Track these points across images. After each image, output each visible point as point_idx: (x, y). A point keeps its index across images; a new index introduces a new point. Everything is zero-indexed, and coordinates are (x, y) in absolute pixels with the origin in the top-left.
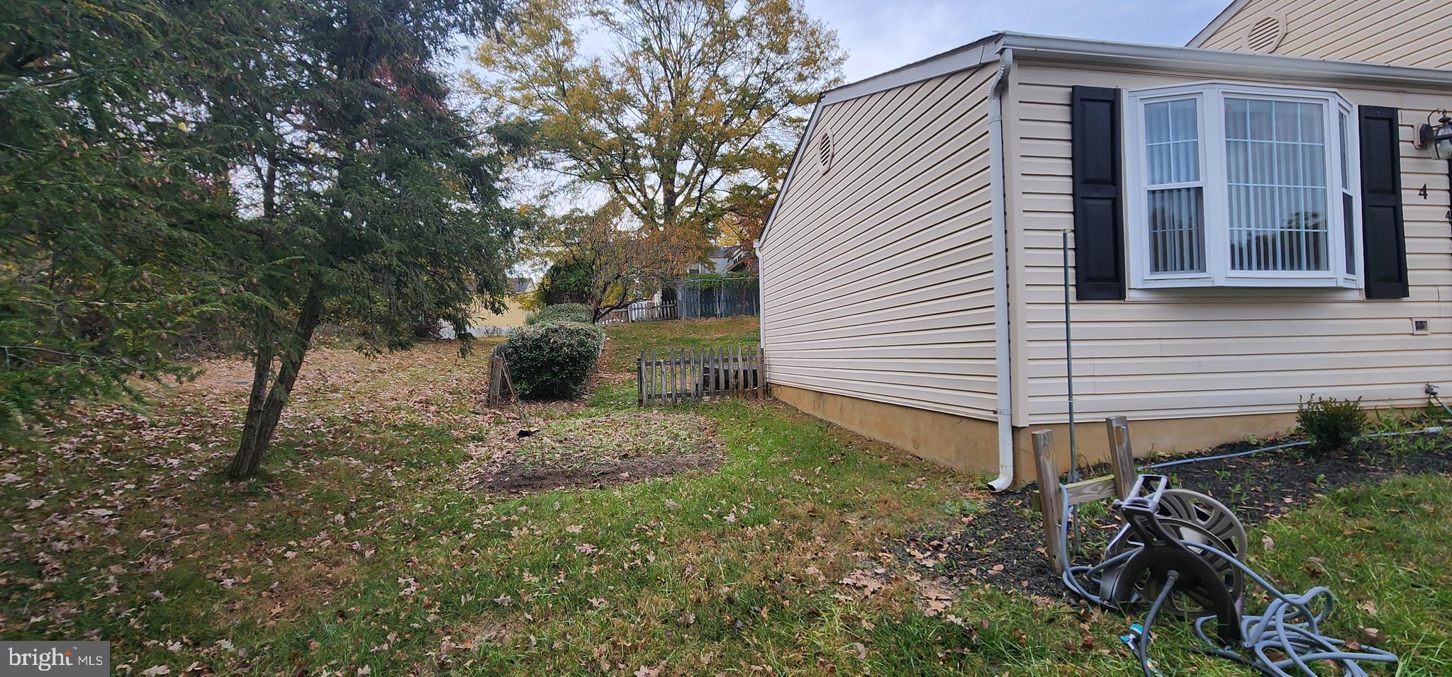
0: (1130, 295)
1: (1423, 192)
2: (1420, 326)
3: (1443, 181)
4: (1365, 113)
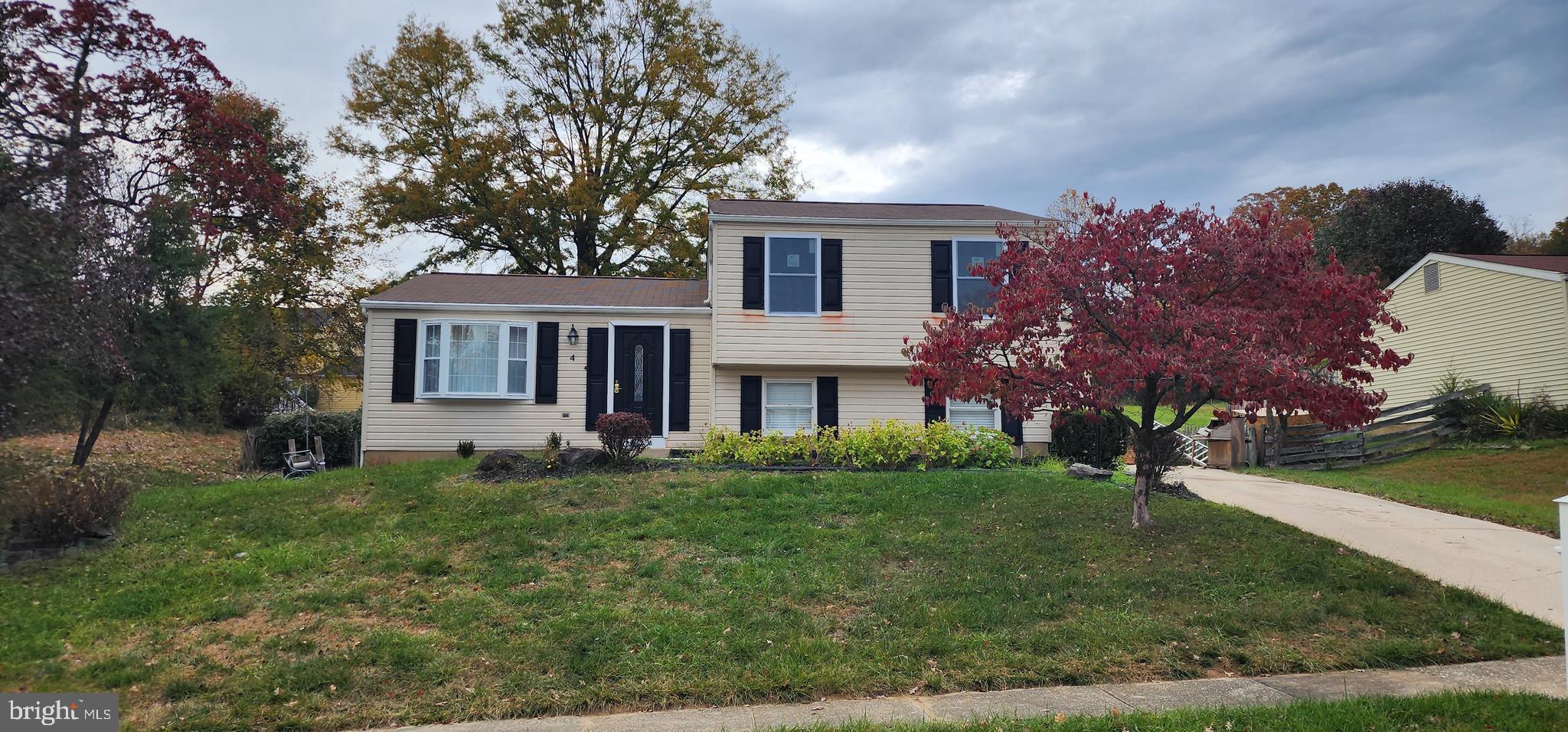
0: (416, 401)
1: (573, 358)
2: (566, 415)
3: (585, 354)
4: (541, 325)
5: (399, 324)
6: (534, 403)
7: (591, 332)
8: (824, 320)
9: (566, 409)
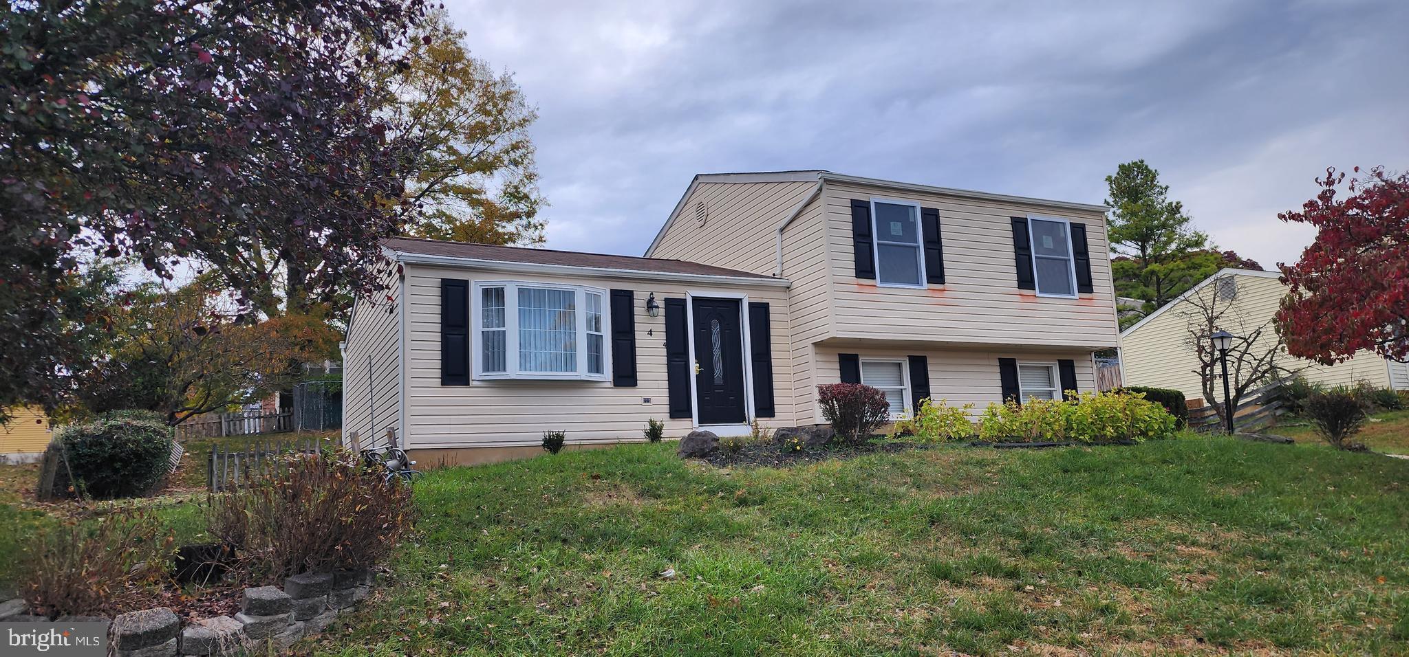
0: (472, 383)
1: (650, 333)
2: (647, 400)
3: (663, 327)
4: (614, 293)
5: (446, 285)
6: (612, 386)
7: (668, 302)
8: (930, 294)
9: (647, 394)
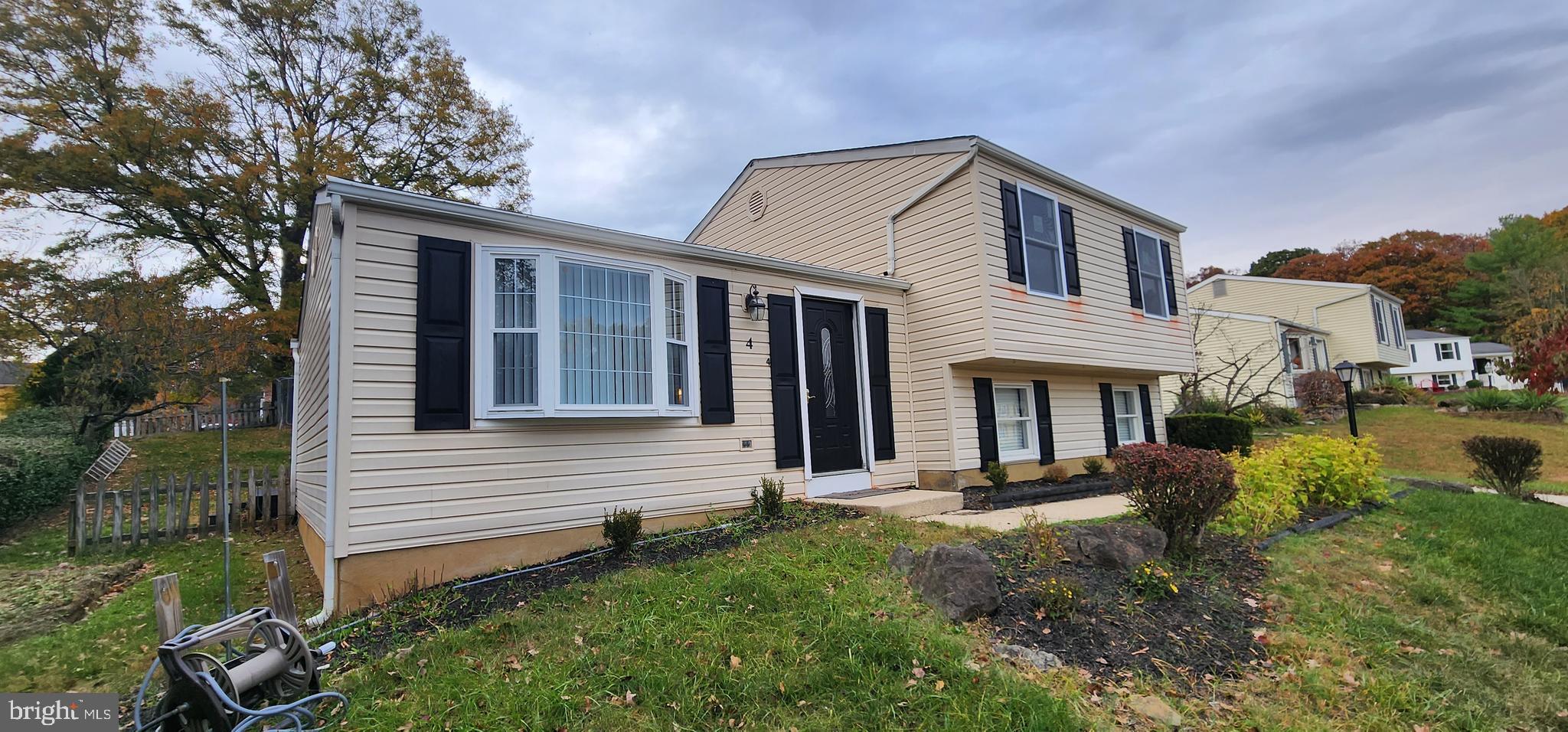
0: (475, 425)
1: (750, 343)
2: (747, 444)
3: (766, 337)
4: (705, 283)
5: (427, 248)
6: (700, 424)
7: (773, 300)
8: (1069, 306)
9: (747, 435)
